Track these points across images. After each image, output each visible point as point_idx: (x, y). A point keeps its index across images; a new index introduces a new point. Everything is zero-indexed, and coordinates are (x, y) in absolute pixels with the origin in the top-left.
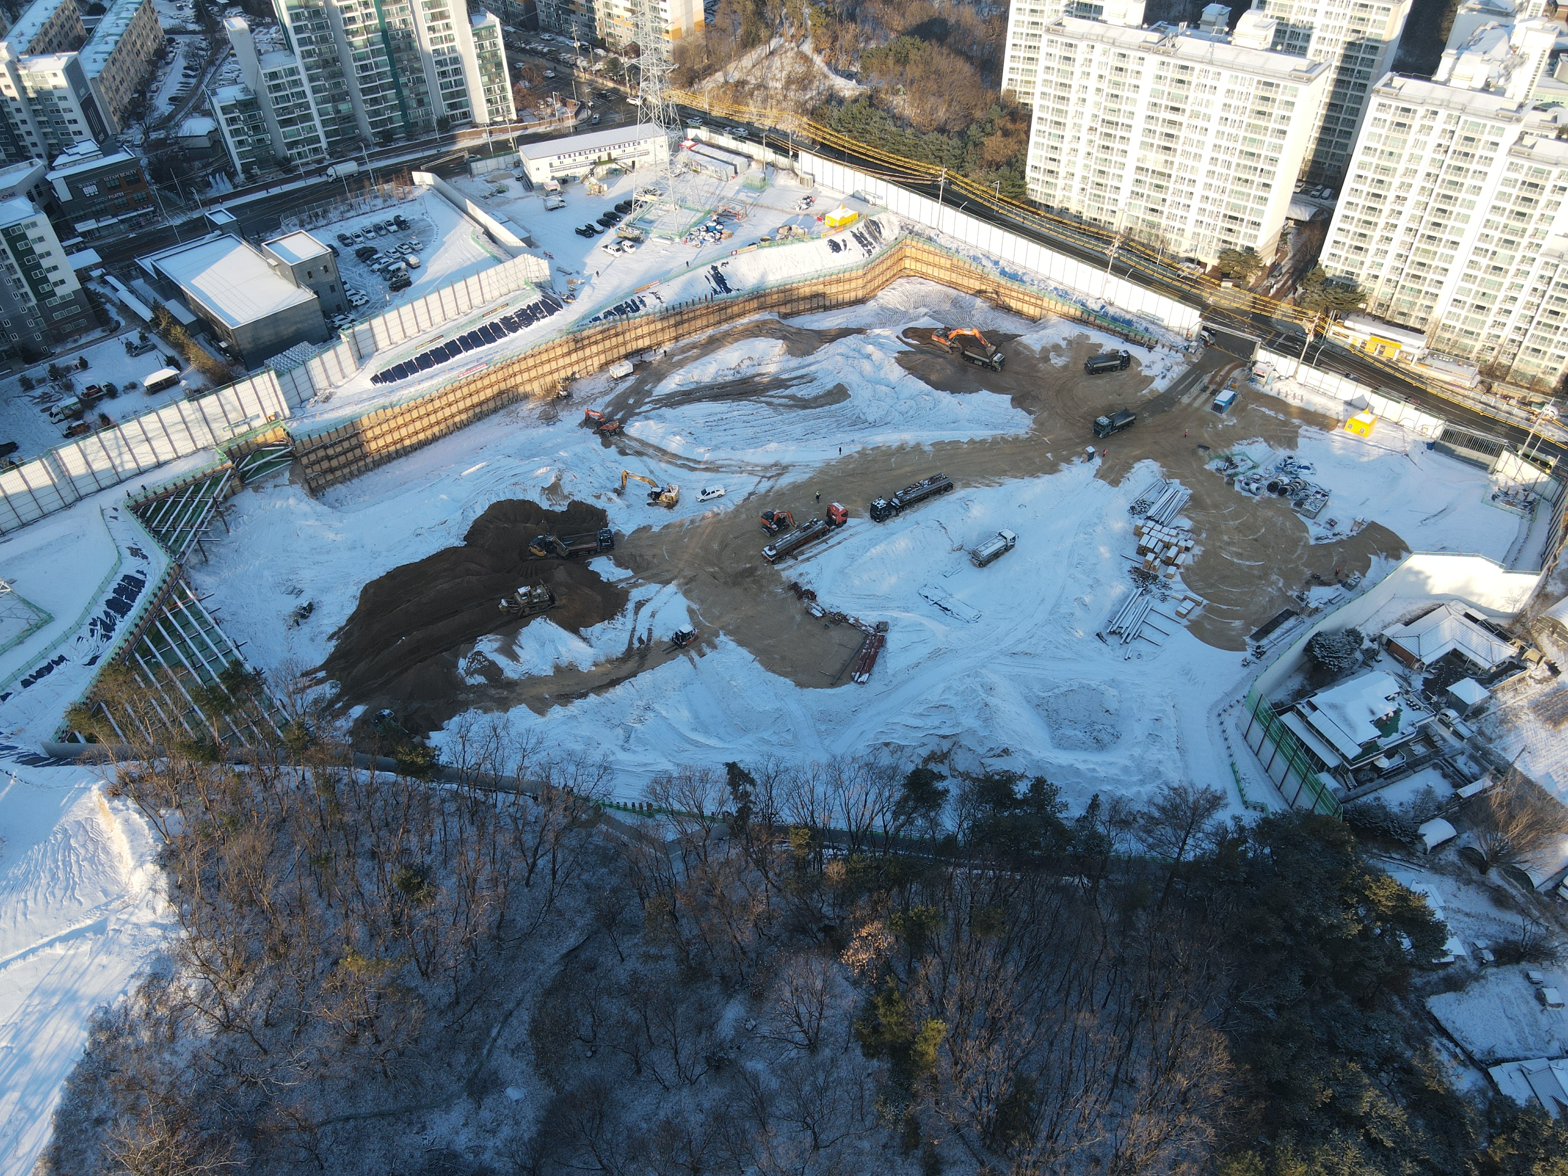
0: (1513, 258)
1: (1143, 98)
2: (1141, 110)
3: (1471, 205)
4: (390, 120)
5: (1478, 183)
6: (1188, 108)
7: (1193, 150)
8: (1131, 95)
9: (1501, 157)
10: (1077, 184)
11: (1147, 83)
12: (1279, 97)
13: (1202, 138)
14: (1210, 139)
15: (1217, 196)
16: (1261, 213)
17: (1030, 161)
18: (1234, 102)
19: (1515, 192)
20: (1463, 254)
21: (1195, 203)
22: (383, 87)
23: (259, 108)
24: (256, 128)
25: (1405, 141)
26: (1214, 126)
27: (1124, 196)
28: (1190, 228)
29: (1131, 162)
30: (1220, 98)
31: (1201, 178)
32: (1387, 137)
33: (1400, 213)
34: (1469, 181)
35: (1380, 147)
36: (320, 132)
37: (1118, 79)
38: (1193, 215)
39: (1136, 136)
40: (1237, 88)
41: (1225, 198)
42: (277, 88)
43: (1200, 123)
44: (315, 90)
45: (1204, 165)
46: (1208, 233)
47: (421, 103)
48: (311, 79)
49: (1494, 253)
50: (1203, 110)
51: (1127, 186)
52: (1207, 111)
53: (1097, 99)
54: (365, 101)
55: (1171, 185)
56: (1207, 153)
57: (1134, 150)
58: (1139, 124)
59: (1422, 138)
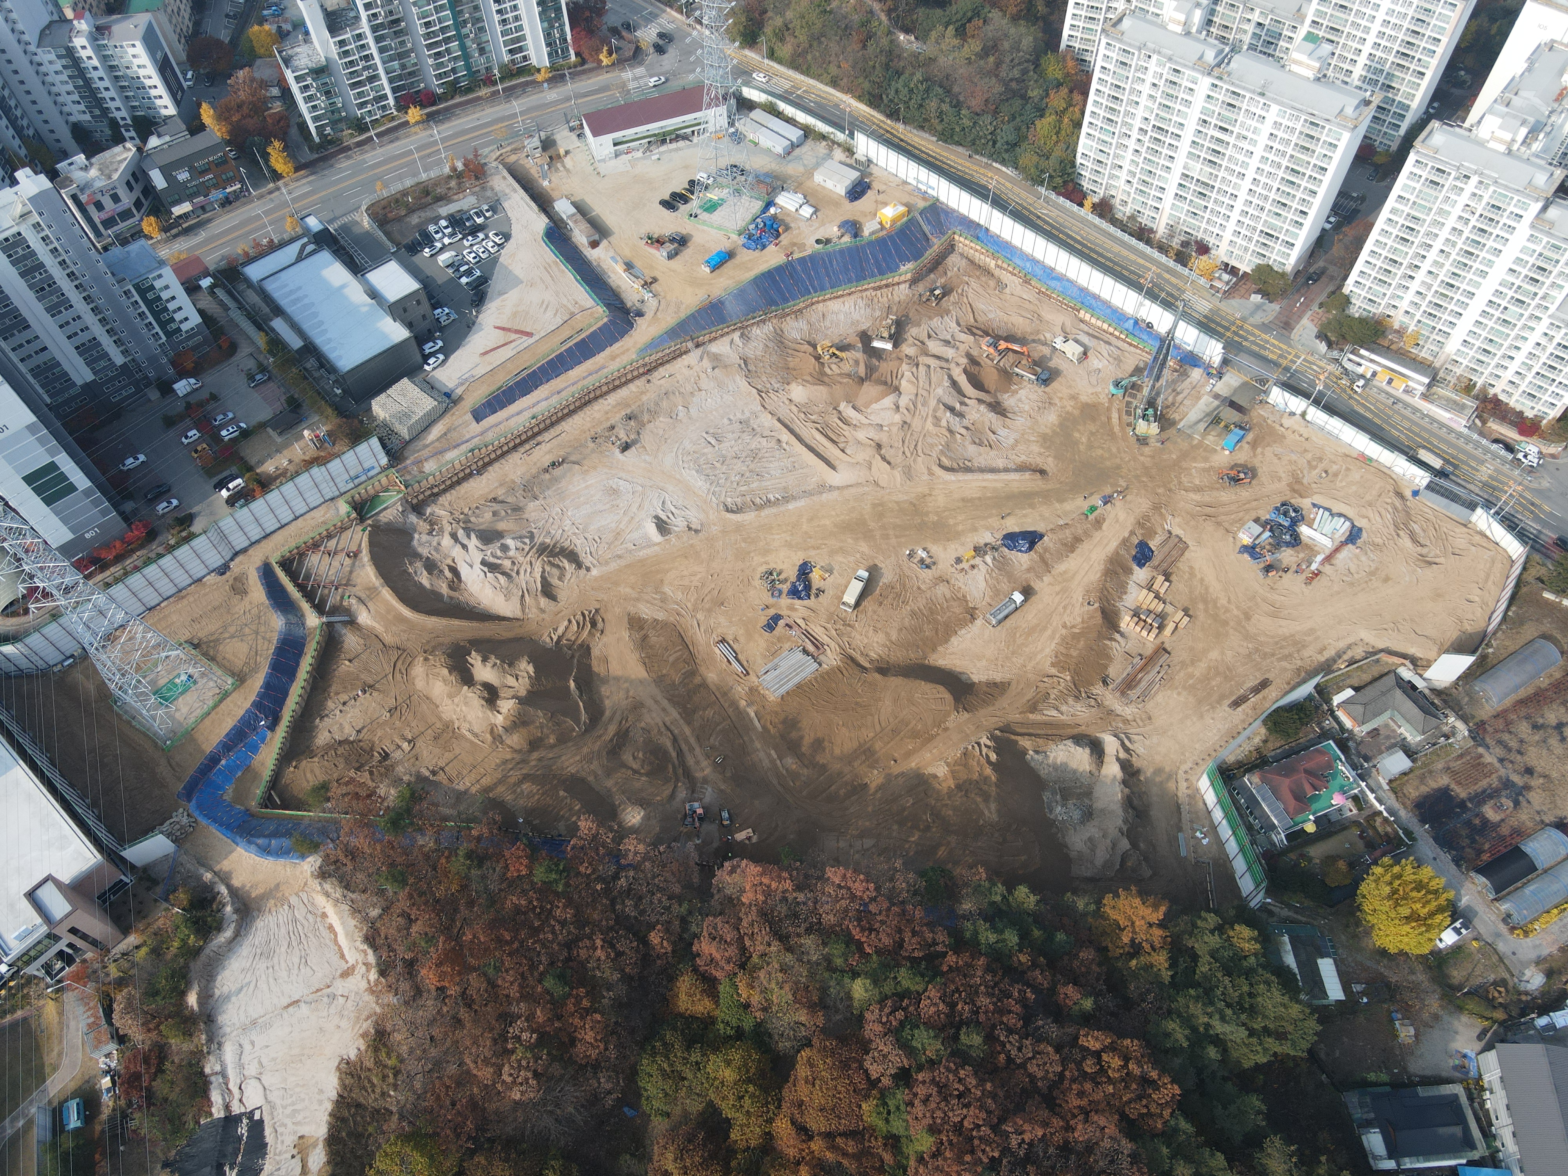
0: (1522, 315)
1: (1193, 116)
2: (1191, 125)
3: (1490, 264)
4: (453, 70)
5: (1499, 247)
6: (1236, 130)
7: (1238, 169)
8: (1183, 108)
9: (1523, 229)
10: (1124, 175)
11: (1198, 101)
12: (1323, 138)
13: (1247, 160)
14: (1254, 163)
15: (1256, 213)
16: (1296, 236)
17: (1080, 150)
18: (1280, 134)
19: (1531, 260)
20: (1477, 305)
21: (1235, 215)
22: (447, 40)
23: (330, 75)
24: (328, 93)
25: (1436, 198)
26: (1259, 151)
27: (1168, 198)
28: (1228, 235)
29: (1178, 168)
30: (1267, 128)
31: (1243, 195)
32: (1420, 191)
33: (1424, 257)
34: (1490, 243)
35: (1412, 198)
36: (388, 91)
37: (1171, 92)
38: (1231, 226)
39: (1184, 146)
40: (1285, 122)
41: (1264, 216)
42: (346, 53)
43: (1245, 145)
44: (381, 50)
45: (1246, 184)
46: (1244, 243)
47: (482, 51)
48: (378, 40)
49: (1506, 308)
50: (1250, 135)
51: (1172, 188)
52: (1254, 137)
53: (1150, 104)
54: (430, 56)
55: (1214, 195)
56: (1250, 174)
57: (1181, 157)
58: (1188, 135)
59: (1453, 197)
